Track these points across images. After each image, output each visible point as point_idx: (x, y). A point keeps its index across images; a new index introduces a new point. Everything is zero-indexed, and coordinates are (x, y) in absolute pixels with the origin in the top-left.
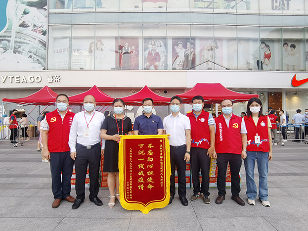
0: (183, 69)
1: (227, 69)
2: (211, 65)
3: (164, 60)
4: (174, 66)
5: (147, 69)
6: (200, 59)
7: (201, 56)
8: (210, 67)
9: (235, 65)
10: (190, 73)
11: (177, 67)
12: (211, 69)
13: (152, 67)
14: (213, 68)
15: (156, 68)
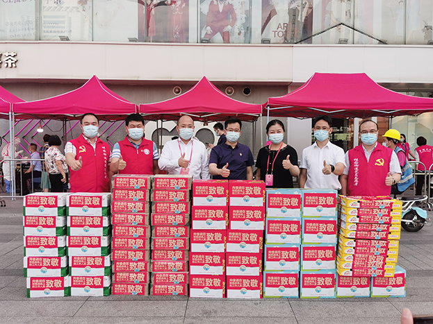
0: (286, 41)
1: (381, 42)
2: (345, 32)
3: (244, 21)
4: (265, 36)
5: (205, 41)
6: (323, 20)
7: (324, 12)
8: (343, 37)
9: (398, 33)
10: (301, 51)
11: (271, 37)
12: (346, 42)
13: (218, 37)
14: (350, 40)
15: (226, 38)
